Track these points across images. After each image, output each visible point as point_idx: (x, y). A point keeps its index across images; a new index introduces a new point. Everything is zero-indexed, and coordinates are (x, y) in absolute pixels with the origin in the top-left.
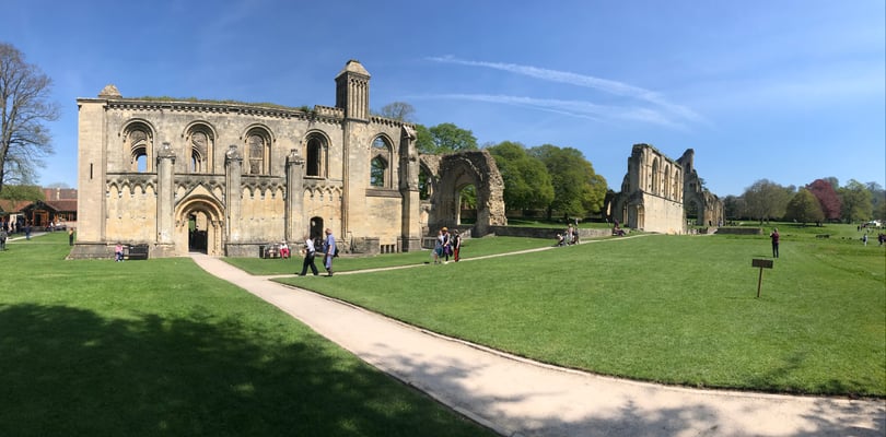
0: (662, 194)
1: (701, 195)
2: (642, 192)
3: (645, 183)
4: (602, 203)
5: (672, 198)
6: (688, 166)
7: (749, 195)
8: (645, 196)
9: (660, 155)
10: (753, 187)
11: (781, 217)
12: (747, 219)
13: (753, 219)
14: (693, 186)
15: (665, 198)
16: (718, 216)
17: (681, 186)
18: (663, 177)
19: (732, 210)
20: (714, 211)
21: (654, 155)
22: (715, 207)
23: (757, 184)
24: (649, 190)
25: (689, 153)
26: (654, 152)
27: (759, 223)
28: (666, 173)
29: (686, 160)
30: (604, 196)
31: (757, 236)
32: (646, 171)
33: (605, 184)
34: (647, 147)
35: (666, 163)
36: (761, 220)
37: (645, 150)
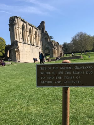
0: (29, 43)
1: (50, 43)
2: (17, 42)
3: (19, 37)
4: (4, 52)
5: (35, 44)
6: (43, 29)
7: (74, 41)
8: (19, 44)
9: (25, 22)
10: (76, 37)
11: (90, 49)
12: (74, 53)
13: (78, 52)
14: (46, 39)
15: (31, 45)
16: (60, 52)
17: (39, 38)
18: (28, 34)
19: (67, 49)
20: (58, 50)
21: (22, 23)
22: (58, 48)
23: (78, 35)
24: (21, 41)
25: (43, 23)
26: (22, 20)
27: (80, 54)
28: (30, 32)
29: (41, 27)
30: (4, 48)
31: (80, 59)
32: (18, 31)
33: (4, 42)
34: (17, 18)
35: (29, 27)
36: (81, 52)
37: (16, 20)
